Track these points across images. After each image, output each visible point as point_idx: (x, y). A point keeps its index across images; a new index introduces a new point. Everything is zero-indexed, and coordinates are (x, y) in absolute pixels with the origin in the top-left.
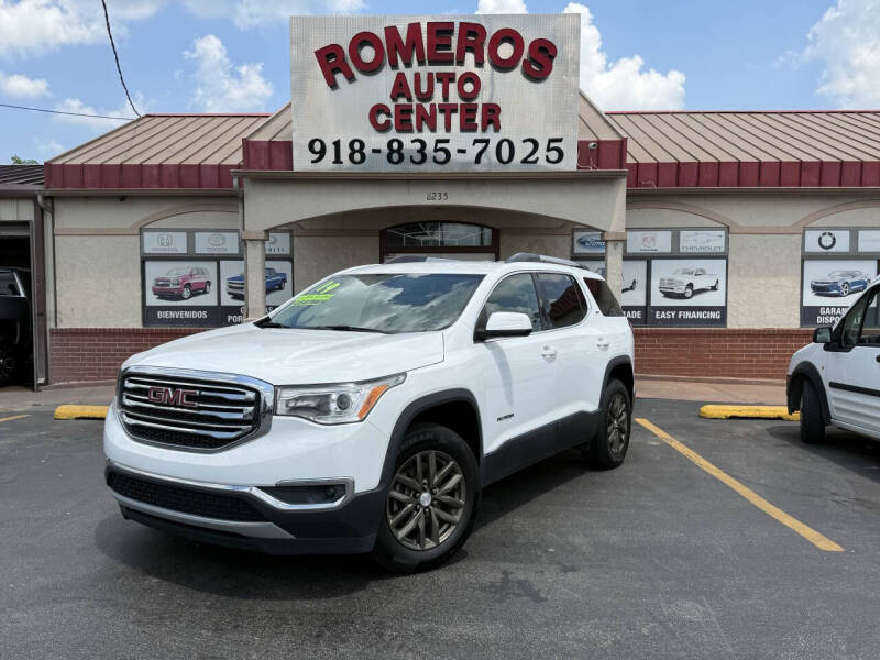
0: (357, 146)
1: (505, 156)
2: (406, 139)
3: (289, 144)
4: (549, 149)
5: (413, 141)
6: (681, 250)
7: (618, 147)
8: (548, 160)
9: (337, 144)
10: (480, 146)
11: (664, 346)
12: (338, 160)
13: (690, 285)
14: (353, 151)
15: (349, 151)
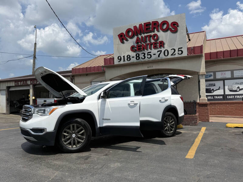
0: (129, 56)
1: (166, 54)
2: (140, 53)
3: (113, 58)
4: (178, 51)
5: (142, 54)
6: (234, 77)
7: (200, 48)
8: (178, 54)
9: (124, 57)
10: (159, 52)
11: (230, 107)
12: (124, 61)
13: (238, 87)
14: (128, 58)
15: (127, 58)
